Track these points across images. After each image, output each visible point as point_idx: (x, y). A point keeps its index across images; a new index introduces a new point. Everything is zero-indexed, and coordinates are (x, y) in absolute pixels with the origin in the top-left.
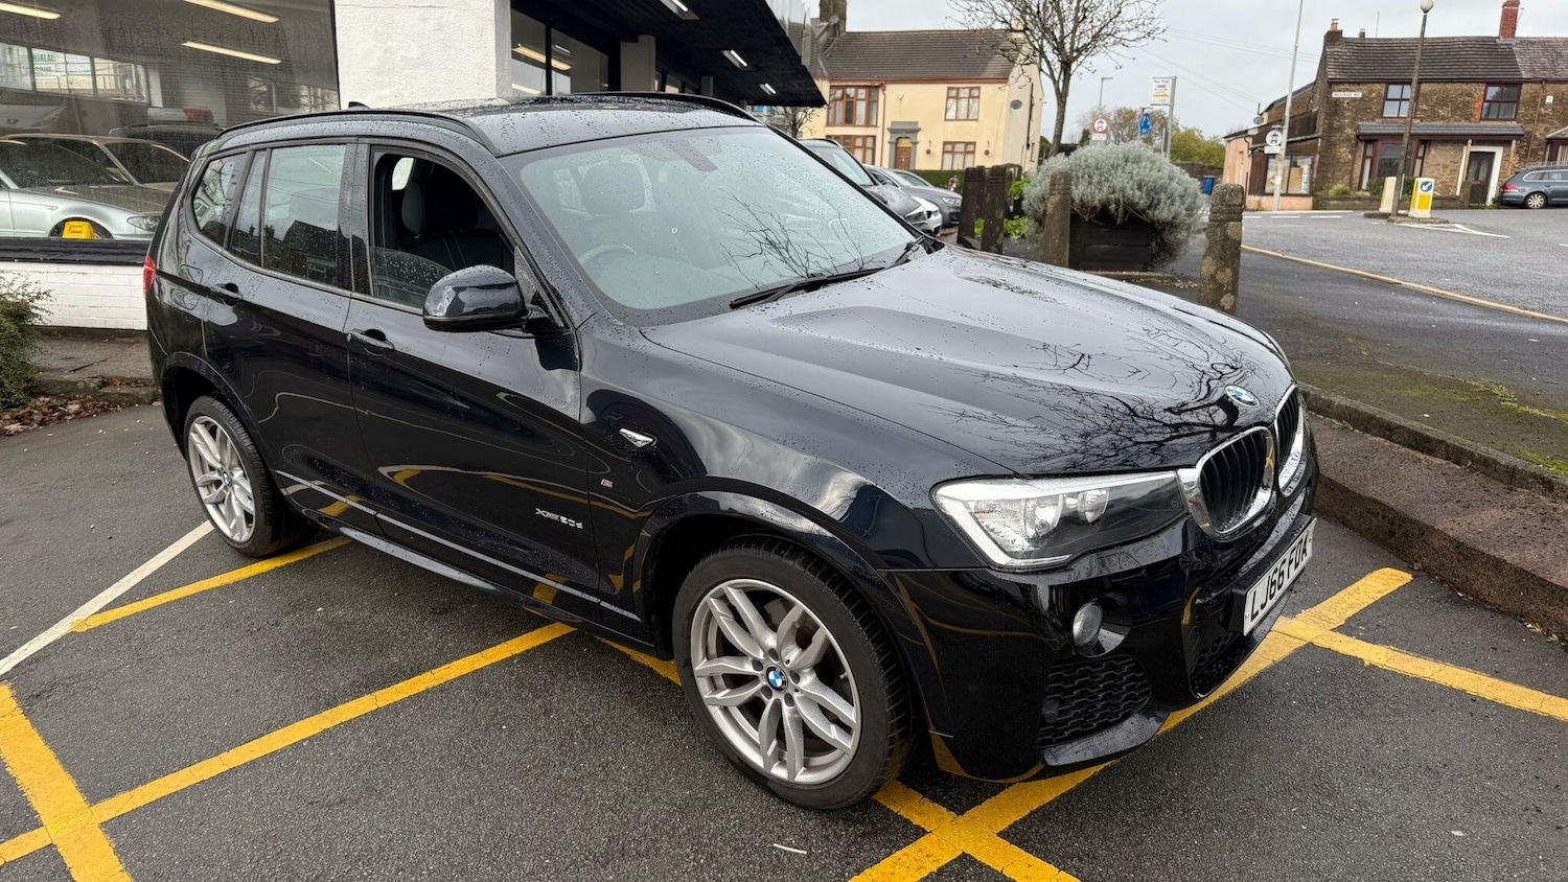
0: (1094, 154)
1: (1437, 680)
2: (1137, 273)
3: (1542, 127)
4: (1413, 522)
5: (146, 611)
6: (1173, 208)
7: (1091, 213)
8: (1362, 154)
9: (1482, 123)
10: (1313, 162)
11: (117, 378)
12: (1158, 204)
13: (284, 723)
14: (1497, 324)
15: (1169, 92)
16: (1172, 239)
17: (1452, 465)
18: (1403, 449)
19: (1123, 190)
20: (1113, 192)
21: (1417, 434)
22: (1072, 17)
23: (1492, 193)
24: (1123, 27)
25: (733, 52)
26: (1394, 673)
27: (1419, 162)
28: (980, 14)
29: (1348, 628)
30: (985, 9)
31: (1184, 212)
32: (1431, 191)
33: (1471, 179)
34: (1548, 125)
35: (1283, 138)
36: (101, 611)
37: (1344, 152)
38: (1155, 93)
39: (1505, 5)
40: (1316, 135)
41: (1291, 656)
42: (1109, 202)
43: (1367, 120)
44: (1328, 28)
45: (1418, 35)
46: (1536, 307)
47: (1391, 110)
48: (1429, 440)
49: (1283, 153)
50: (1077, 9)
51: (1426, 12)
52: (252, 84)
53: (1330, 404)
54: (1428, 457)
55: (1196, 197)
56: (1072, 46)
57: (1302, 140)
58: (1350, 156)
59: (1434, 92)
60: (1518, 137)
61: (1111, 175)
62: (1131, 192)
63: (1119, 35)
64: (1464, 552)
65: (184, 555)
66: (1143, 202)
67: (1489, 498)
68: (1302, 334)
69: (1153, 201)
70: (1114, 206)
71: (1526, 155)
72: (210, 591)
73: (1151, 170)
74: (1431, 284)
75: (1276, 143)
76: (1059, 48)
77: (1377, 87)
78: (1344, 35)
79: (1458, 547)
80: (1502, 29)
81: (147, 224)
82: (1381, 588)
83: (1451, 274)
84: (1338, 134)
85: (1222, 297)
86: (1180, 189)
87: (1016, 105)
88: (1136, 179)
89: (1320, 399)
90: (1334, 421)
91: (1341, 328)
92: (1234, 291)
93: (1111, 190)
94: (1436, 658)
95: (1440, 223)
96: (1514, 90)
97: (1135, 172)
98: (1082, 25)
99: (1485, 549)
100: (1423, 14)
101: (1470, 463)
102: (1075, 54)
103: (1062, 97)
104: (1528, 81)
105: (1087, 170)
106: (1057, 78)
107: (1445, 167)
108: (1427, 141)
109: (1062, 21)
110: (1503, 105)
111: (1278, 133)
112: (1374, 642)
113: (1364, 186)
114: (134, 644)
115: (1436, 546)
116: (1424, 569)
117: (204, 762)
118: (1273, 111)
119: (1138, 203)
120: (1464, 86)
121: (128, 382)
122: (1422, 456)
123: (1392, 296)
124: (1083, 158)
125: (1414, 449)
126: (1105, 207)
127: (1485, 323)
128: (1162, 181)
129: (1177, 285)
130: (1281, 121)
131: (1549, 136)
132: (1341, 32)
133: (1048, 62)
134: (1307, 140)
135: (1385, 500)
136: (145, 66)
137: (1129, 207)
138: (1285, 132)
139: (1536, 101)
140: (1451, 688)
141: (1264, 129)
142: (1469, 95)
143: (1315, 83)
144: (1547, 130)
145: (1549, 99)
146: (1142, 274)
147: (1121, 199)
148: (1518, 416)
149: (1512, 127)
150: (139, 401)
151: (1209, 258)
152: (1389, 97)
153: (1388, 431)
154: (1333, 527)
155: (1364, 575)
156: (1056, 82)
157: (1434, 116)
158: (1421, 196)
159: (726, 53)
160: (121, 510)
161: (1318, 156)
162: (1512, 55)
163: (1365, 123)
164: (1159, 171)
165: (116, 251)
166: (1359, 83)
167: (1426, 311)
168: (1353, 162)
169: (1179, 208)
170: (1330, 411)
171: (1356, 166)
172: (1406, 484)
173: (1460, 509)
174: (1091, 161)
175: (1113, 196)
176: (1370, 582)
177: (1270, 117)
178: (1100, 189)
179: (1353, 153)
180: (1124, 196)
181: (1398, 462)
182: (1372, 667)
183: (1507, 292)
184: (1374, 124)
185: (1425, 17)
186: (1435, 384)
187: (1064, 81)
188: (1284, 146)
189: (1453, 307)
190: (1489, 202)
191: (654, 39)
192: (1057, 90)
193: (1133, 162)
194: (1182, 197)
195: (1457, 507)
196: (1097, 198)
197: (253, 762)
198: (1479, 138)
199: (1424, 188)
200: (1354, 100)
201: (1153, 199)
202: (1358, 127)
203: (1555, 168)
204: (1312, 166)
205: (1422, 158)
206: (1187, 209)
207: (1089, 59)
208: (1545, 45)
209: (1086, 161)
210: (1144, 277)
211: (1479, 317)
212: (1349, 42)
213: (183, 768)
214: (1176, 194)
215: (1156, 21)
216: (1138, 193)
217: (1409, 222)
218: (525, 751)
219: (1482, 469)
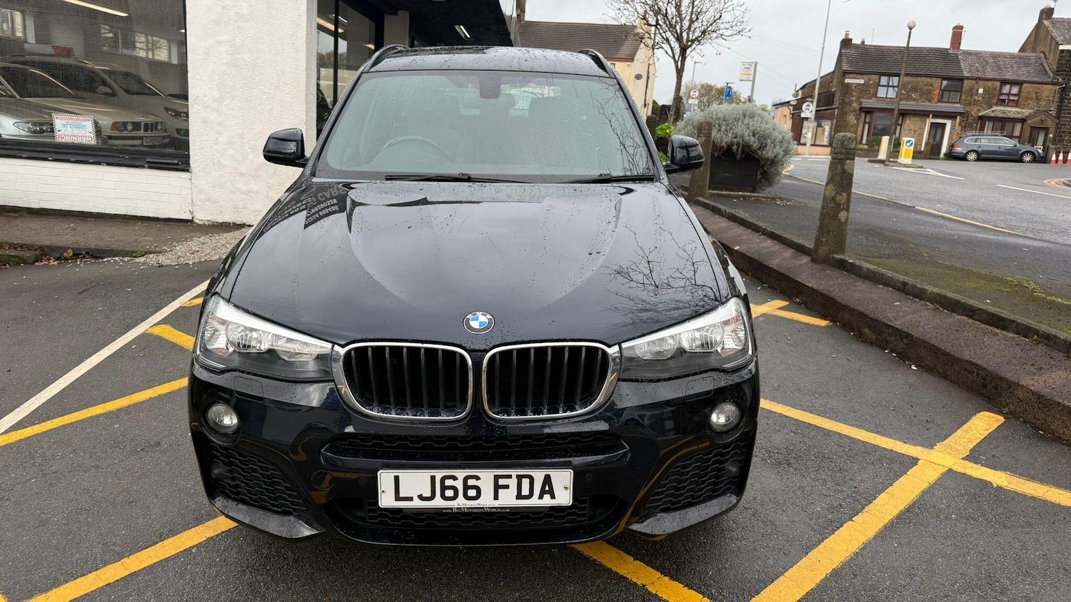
0: (722, 110)
1: (1048, 499)
2: (749, 194)
3: (976, 108)
4: (1002, 379)
5: (45, 432)
6: (775, 150)
7: (719, 151)
8: (863, 120)
9: (939, 104)
10: (832, 124)
11: (7, 243)
12: (766, 146)
13: (173, 532)
14: (991, 237)
15: (752, 72)
16: (773, 171)
17: (1022, 338)
18: (983, 326)
19: (742, 136)
20: (736, 137)
21: (994, 315)
22: (688, 18)
23: (944, 150)
24: (722, 26)
25: (462, 27)
26: (1016, 493)
27: (898, 127)
28: (626, 12)
29: (973, 457)
30: (630, 9)
31: (782, 153)
32: (913, 147)
33: (931, 140)
34: (979, 108)
35: (813, 107)
36: (6, 432)
37: (851, 119)
38: (743, 72)
39: (954, 28)
40: (834, 107)
41: (939, 479)
42: (732, 144)
43: (867, 98)
44: (843, 37)
45: (905, 45)
46: (1004, 226)
47: (882, 92)
48: (1003, 319)
49: (813, 117)
50: (692, 12)
51: (911, 29)
52: (103, 31)
53: (924, 291)
54: (1002, 332)
55: (789, 143)
56: (688, 37)
57: (825, 110)
58: (855, 122)
59: (909, 83)
60: (961, 114)
61: (734, 125)
62: (748, 138)
63: (721, 32)
64: (1043, 402)
65: (72, 386)
66: (756, 145)
67: (1054, 363)
68: (877, 240)
69: (762, 144)
70: (736, 147)
71: (966, 127)
72: (98, 416)
73: (761, 123)
74: (930, 208)
75: (809, 110)
76: (679, 39)
77: (874, 77)
78: (853, 42)
79: (1039, 398)
80: (952, 44)
81: (29, 128)
82: (987, 427)
83: (940, 202)
84: (848, 107)
85: (839, 213)
86: (780, 137)
87: (638, 77)
88: (751, 128)
89: (916, 287)
90: (928, 303)
91: (902, 237)
92: (847, 210)
93: (734, 135)
94: (1042, 482)
95: (917, 168)
96: (959, 83)
97: (751, 124)
98: (696, 24)
99: (1061, 401)
100: (909, 30)
101: (1035, 337)
102: (689, 44)
103: (680, 72)
104: (968, 78)
105: (717, 121)
106: (677, 60)
107: (915, 131)
108: (904, 114)
109: (682, 20)
110: (952, 93)
111: (810, 104)
112: (995, 468)
113: (864, 141)
114: (39, 461)
115: (1021, 396)
116: (1010, 413)
117: (108, 567)
118: (806, 90)
119: (752, 145)
120: (928, 79)
121: (13, 246)
122: (998, 331)
123: (913, 216)
124: (714, 113)
125: (991, 325)
126: (729, 147)
127: (981, 236)
128: (769, 131)
129: (778, 203)
130: (812, 96)
131: (980, 114)
132: (851, 40)
133: (672, 48)
134: (828, 109)
135: (979, 362)
136: (23, 12)
137: (746, 147)
138: (815, 103)
139: (972, 92)
140: (1059, 505)
141: (800, 101)
142: (931, 85)
143: (833, 72)
144: (979, 110)
145: (981, 91)
146: (753, 194)
147: (741, 142)
148: (1048, 303)
149: (957, 107)
150: (25, 262)
151: (831, 185)
152: (881, 84)
153: (971, 312)
154: (937, 380)
155: (970, 417)
156: (676, 62)
157: (908, 98)
158: (906, 150)
159: (457, 27)
160: (16, 348)
161: (835, 121)
162: (958, 61)
163: (865, 100)
164: (767, 124)
165: (4, 147)
166: (862, 74)
167: (942, 226)
168: (857, 125)
169: (779, 150)
170: (924, 296)
171: (859, 128)
172: (992, 351)
173: (1035, 371)
174: (721, 115)
175: (735, 140)
176: (975, 422)
177: (803, 94)
178: (727, 135)
179: (858, 120)
180: (743, 140)
181: (982, 334)
182: (999, 488)
183: (980, 215)
184: (871, 101)
185: (910, 32)
186: (983, 279)
187: (681, 61)
188: (814, 113)
189: (956, 224)
190: (942, 156)
191: (408, 14)
192: (677, 67)
193: (749, 118)
194: (781, 142)
195: (1032, 368)
196: (724, 141)
197: (151, 567)
198: (936, 114)
199: (908, 144)
200: (859, 85)
201: (762, 142)
202: (861, 103)
203: (983, 135)
204: (831, 127)
205: (901, 125)
206: (783, 151)
207: (699, 47)
208: (977, 55)
209: (716, 115)
210: (754, 197)
211: (976, 232)
212: (856, 46)
213: (90, 572)
214: (778, 140)
215: (744, 24)
216: (753, 138)
217: (898, 166)
218: (378, 558)
219: (1046, 341)
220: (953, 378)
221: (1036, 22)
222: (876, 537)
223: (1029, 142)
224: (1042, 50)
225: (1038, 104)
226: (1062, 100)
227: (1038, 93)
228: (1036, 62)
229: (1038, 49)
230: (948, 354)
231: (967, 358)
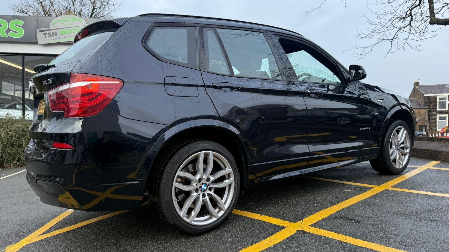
4: (437, 151)
17: (440, 142)
18: (426, 142)
41: (426, 170)
54: (433, 142)
82: (436, 163)
101: (444, 140)
112: (443, 168)
115: (444, 155)
116: (442, 161)
125: (429, 141)
135: (428, 149)
172: (431, 146)
173: (447, 148)
176: (432, 163)
182: (445, 170)
195: (445, 147)
219: (448, 141)
220: (420, 156)
221: (413, 87)
222: (413, 177)
223: (420, 131)
224: (417, 97)
225: (420, 116)
226: (429, 114)
227: (419, 112)
228: (416, 101)
229: (416, 97)
230: (417, 149)
231: (424, 149)
